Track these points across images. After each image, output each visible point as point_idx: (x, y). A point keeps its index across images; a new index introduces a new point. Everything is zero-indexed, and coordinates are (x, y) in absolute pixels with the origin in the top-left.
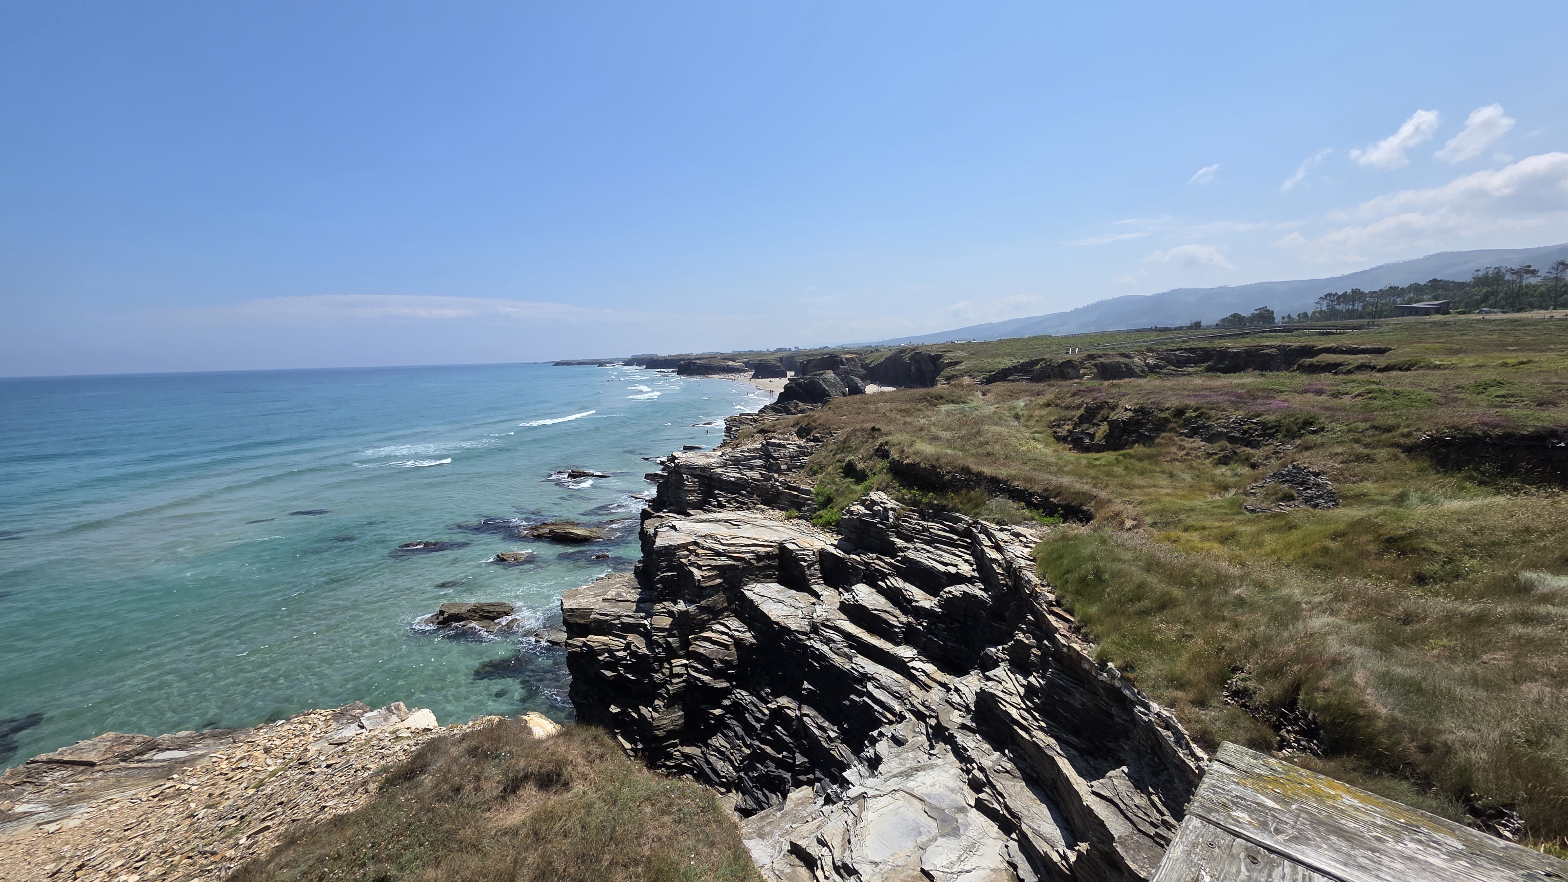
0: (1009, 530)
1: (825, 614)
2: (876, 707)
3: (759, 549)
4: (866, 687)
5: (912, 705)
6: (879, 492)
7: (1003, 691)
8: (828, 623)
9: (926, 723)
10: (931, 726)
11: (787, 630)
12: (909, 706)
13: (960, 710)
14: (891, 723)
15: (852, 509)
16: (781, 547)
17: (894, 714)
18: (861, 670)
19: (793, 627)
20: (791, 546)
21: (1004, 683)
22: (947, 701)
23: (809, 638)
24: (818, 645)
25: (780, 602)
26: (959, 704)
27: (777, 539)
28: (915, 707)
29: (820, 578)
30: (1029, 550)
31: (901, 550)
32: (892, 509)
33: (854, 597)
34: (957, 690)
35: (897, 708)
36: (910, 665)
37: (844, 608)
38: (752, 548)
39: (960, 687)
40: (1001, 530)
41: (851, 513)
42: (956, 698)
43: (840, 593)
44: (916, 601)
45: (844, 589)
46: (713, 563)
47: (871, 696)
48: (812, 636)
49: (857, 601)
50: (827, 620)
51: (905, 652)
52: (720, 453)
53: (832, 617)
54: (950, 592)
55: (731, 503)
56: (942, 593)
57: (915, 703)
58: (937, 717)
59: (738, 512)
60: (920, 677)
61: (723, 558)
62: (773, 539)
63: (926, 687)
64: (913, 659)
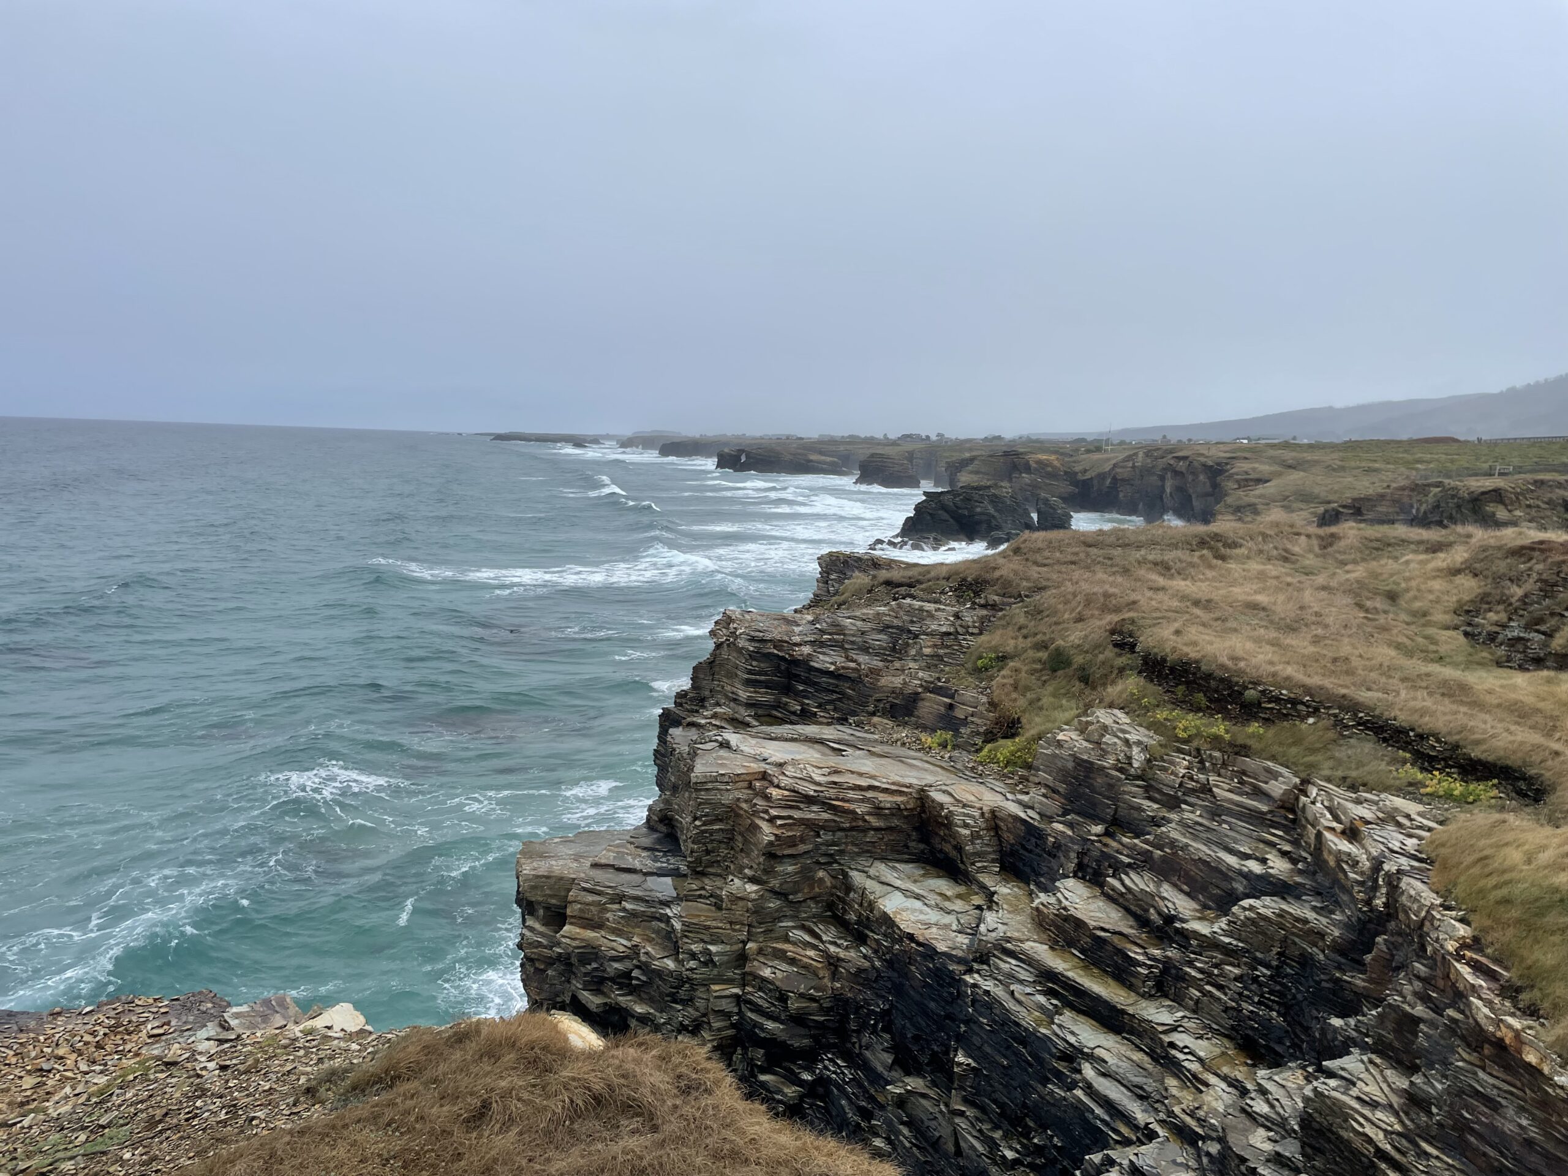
0: (1376, 803)
1: (1001, 928)
2: (1098, 1111)
3: (882, 797)
4: (1079, 1071)
5: (1170, 1113)
6: (1116, 712)
7: (1358, 1099)
8: (1009, 945)
9: (1198, 1149)
10: (1208, 1154)
11: (929, 952)
12: (1162, 1116)
13: (1269, 1129)
14: (1126, 1142)
15: (1060, 737)
16: (922, 796)
17: (1135, 1127)
18: (1072, 1039)
19: (942, 947)
20: (939, 797)
21: (1360, 1084)
22: (1243, 1110)
23: (970, 971)
24: (988, 985)
25: (918, 897)
26: (1267, 1118)
27: (914, 781)
28: (1176, 1117)
29: (993, 861)
30: (1415, 841)
31: (1156, 822)
32: (1139, 743)
33: (1060, 902)
34: (1263, 1092)
35: (1140, 1115)
36: (1166, 1039)
37: (1041, 921)
38: (870, 794)
39: (1269, 1086)
40: (1358, 802)
41: (1059, 744)
42: (1260, 1107)
43: (1031, 894)
44: (1183, 921)
45: (1038, 885)
46: (797, 814)
47: (1089, 1089)
48: (976, 966)
49: (1065, 909)
50: (1008, 940)
51: (1158, 1014)
52: (810, 618)
53: (1016, 935)
54: (1251, 908)
55: (826, 711)
56: (1235, 909)
57: (1177, 1110)
58: (1221, 1140)
59: (839, 727)
60: (1186, 1064)
61: (815, 808)
62: (907, 781)
63: (1196, 1083)
64: (1174, 1029)
